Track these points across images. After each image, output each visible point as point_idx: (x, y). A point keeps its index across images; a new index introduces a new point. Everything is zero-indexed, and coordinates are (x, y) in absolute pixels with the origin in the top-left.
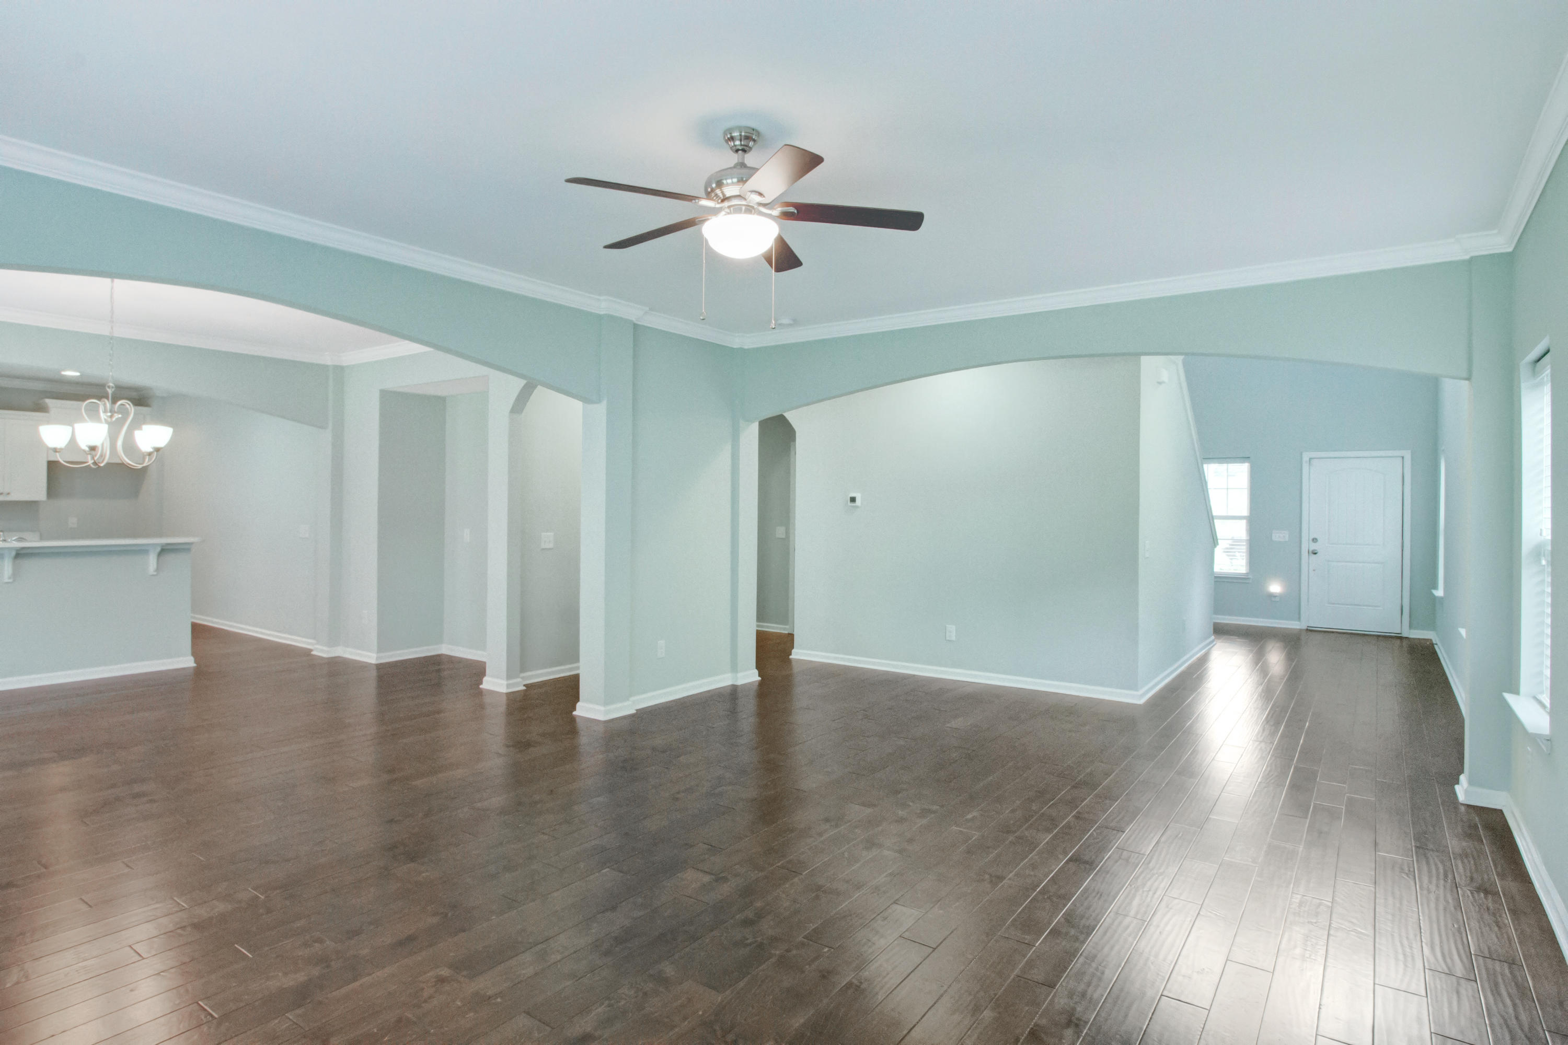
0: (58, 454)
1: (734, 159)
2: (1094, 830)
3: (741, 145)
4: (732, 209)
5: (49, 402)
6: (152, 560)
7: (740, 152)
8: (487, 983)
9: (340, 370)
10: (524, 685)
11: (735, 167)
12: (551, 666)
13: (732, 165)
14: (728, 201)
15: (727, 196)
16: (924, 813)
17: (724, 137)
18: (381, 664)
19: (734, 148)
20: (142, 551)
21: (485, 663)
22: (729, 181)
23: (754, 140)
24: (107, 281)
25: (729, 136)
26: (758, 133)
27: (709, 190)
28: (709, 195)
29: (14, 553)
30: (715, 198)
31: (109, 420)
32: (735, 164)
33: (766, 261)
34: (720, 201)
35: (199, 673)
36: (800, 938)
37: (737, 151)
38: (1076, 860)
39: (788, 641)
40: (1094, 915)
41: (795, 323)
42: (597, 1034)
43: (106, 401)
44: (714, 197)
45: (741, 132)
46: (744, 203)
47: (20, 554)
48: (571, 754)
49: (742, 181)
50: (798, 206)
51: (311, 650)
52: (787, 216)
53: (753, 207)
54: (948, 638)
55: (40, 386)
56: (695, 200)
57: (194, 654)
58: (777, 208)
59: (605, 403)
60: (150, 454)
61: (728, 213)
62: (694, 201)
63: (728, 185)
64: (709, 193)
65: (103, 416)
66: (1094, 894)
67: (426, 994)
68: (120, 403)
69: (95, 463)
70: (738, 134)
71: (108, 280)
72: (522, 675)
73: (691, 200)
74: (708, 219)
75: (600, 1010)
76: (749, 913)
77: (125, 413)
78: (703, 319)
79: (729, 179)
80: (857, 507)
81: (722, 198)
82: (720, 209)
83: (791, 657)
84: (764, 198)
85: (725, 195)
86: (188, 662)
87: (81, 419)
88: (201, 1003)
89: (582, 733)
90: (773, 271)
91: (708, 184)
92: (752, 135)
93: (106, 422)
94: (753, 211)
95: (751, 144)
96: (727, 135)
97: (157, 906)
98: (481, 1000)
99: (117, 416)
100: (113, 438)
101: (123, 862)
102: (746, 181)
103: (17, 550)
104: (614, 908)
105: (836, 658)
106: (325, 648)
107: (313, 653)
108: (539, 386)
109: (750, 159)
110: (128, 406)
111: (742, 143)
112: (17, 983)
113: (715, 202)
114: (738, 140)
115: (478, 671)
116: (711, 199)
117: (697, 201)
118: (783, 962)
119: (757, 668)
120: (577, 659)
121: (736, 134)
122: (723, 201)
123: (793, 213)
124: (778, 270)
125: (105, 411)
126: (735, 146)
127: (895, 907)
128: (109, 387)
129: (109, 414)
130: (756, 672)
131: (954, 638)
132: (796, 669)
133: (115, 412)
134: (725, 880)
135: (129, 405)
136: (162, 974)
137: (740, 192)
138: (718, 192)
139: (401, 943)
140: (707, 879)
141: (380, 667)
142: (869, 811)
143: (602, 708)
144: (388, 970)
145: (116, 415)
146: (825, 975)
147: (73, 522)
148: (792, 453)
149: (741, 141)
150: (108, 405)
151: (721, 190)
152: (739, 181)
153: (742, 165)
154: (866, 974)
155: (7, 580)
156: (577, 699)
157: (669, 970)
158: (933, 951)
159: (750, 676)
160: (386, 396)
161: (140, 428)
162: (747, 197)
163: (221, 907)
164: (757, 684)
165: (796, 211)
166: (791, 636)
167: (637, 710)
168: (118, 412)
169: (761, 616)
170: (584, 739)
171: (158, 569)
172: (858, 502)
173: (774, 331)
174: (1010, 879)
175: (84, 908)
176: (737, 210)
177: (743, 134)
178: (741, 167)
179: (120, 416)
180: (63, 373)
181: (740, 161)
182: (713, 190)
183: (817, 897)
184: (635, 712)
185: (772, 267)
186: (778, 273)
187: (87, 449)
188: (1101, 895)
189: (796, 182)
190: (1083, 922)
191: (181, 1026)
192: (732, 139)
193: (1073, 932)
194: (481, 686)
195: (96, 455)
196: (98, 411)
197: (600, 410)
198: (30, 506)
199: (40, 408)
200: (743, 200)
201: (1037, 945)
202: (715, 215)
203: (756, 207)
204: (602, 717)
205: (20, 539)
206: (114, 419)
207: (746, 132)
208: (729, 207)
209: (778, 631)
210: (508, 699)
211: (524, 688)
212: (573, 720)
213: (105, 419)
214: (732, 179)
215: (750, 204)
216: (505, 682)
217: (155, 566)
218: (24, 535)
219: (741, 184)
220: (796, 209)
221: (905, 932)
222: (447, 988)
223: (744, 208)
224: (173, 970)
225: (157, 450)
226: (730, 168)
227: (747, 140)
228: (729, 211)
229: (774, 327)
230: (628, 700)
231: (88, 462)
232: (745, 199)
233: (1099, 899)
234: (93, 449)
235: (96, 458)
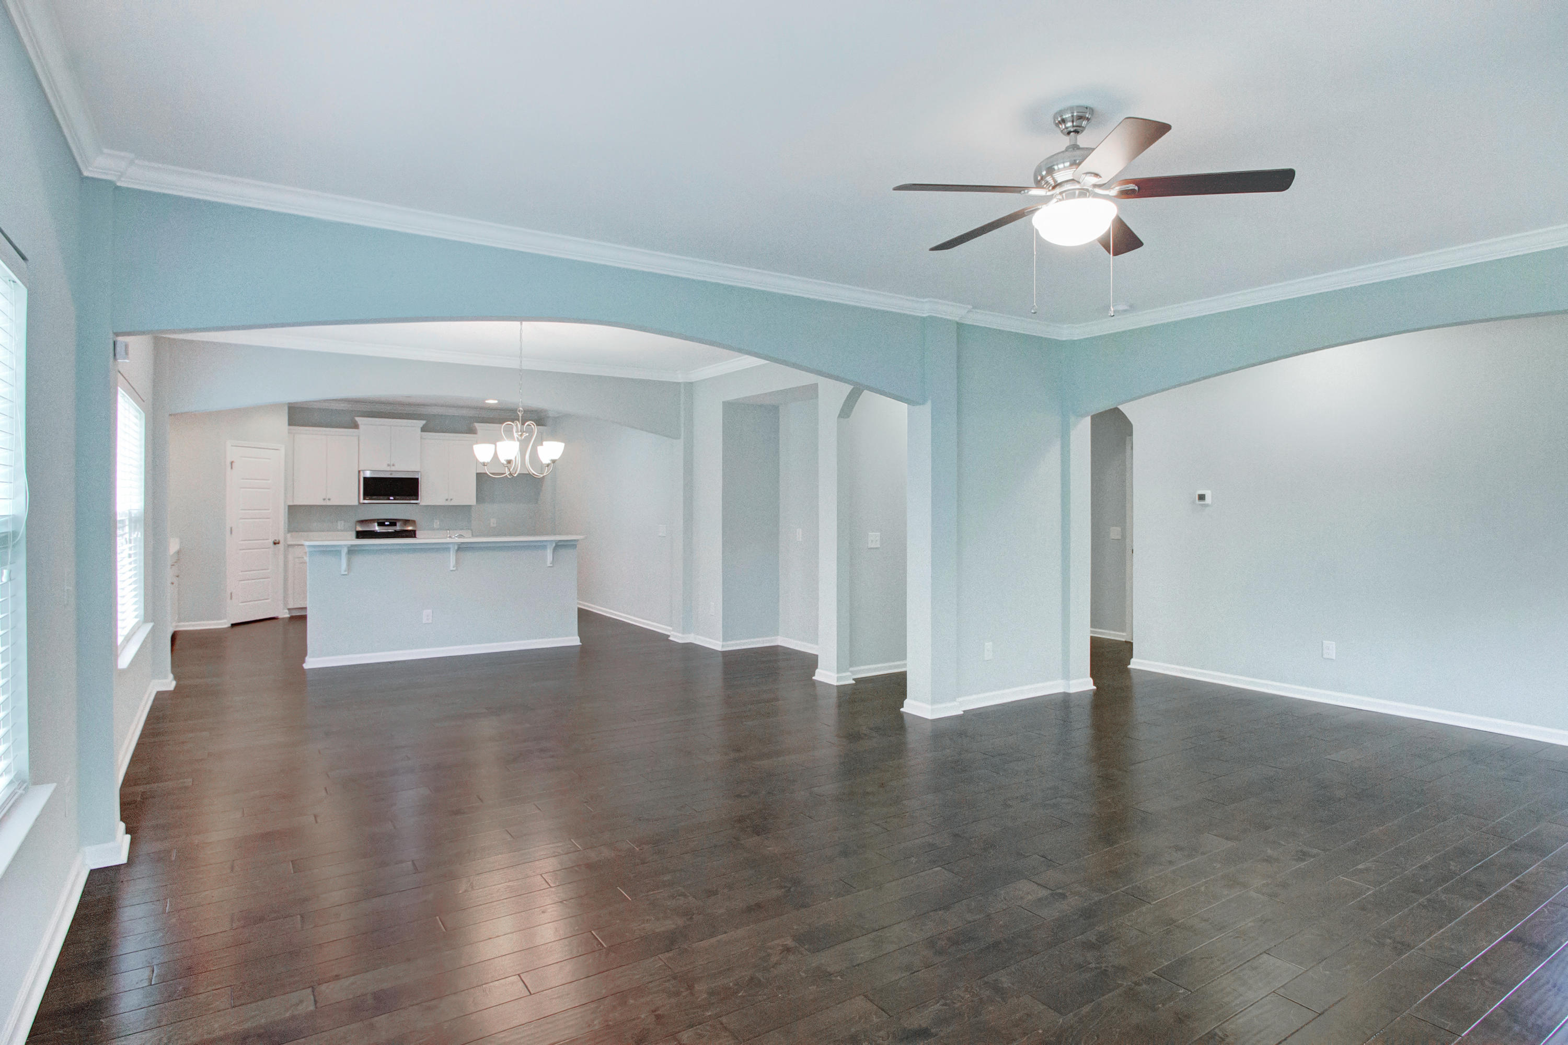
0: (486, 467)
1: (1066, 141)
2: (1545, 906)
3: (1073, 126)
4: (1064, 194)
5: (478, 426)
6: (549, 553)
7: (1072, 133)
8: (828, 959)
9: (690, 385)
10: (854, 679)
11: (1067, 149)
12: (881, 662)
13: (1064, 149)
14: (1060, 187)
15: (1059, 182)
16: (1302, 856)
17: (1055, 121)
18: (726, 651)
19: (1065, 130)
20: (541, 546)
21: (817, 656)
22: (1061, 166)
23: (1088, 119)
24: (516, 324)
25: (1059, 119)
26: (1092, 110)
27: (1039, 178)
28: (1038, 184)
29: (456, 547)
30: (1045, 186)
31: (520, 438)
32: (1066, 148)
33: (1101, 243)
34: (1051, 188)
35: (584, 651)
36: (1150, 974)
37: (1069, 133)
38: (1519, 940)
39: (1126, 649)
40: (1549, 1013)
41: (1132, 308)
42: (933, 1031)
43: (518, 422)
44: (1045, 184)
45: (1073, 113)
46: (1078, 186)
47: (462, 548)
48: (898, 750)
49: (1075, 164)
50: (1138, 182)
51: (669, 636)
52: (1127, 194)
53: (1087, 190)
54: (1325, 656)
55: (472, 413)
56: (1024, 190)
57: (580, 635)
58: (1114, 187)
59: (929, 403)
60: (548, 465)
61: (1060, 200)
62: (1023, 192)
63: (1059, 170)
64: (1039, 181)
65: (516, 435)
66: (1549, 986)
67: (774, 959)
68: (527, 424)
69: (510, 474)
70: (1070, 115)
71: (518, 323)
72: (851, 669)
73: (1020, 192)
74: (1037, 209)
75: (936, 1007)
76: (1092, 936)
77: (531, 432)
78: (1035, 313)
79: (1061, 163)
80: (1207, 505)
81: (1053, 185)
82: (1052, 197)
83: (1129, 667)
84: (1100, 179)
85: (1057, 181)
86: (575, 641)
87: (501, 439)
88: (593, 932)
89: (910, 730)
90: (1111, 255)
91: (1038, 171)
92: (1084, 114)
93: (518, 440)
94: (1088, 194)
95: (1084, 123)
96: (1057, 118)
97: (560, 844)
98: (821, 975)
99: (525, 435)
100: (523, 452)
101: (534, 804)
102: (1080, 164)
103: (459, 545)
104: (946, 908)
105: (1182, 671)
106: (680, 635)
107: (671, 638)
108: (865, 391)
109: (1083, 140)
110: (533, 426)
111: (1075, 124)
112: (466, 891)
113: (1045, 190)
114: (1070, 121)
115: (810, 663)
116: (1042, 187)
117: (1026, 191)
118: (1131, 995)
119: (1092, 675)
120: (904, 657)
121: (1067, 116)
122: (1054, 188)
123: (1133, 190)
124: (1115, 254)
125: (517, 432)
126: (1067, 128)
127: (1265, 956)
128: (519, 411)
129: (520, 433)
130: (1091, 680)
131: (1334, 658)
132: (1136, 680)
133: (524, 432)
134: (1063, 896)
135: (533, 424)
136: (565, 902)
137: (1073, 176)
138: (1049, 179)
139: (749, 909)
140: (1043, 893)
141: (725, 654)
142: (1230, 844)
143: (929, 707)
144: (741, 932)
145: (524, 433)
146: (1182, 1019)
147: (493, 522)
148: (1128, 448)
149: (1073, 122)
150: (519, 426)
151: (1052, 176)
152: (1071, 165)
153: (1075, 147)
154: (1230, 1027)
155: (452, 569)
156: (904, 696)
157: (1005, 981)
158: (1318, 1016)
159: (1084, 684)
160: (729, 406)
161: (542, 445)
162: (1081, 181)
163: (607, 853)
164: (1091, 693)
165: (1136, 188)
166: (1129, 645)
167: (964, 711)
168: (526, 432)
169: (1096, 621)
170: (912, 738)
171: (553, 562)
172: (1208, 500)
173: (1113, 318)
174: (1421, 949)
175: (509, 838)
176: (1071, 195)
177: (1075, 114)
178: (1074, 150)
179: (527, 434)
180: (487, 401)
181: (1072, 143)
182: (1042, 178)
183: (1168, 932)
184: (962, 713)
185: (1109, 253)
186: (1116, 257)
187: (505, 463)
188: (1559, 990)
189: (1136, 157)
190: (1531, 1020)
191: (580, 949)
192: (1063, 121)
193: (1517, 1028)
194: (814, 678)
195: (511, 467)
196: (512, 431)
197: (926, 411)
198: (466, 509)
199: (472, 431)
200: (1076, 183)
201: (1463, 1035)
202: (1046, 204)
203: (1090, 189)
204: (929, 716)
205: (460, 536)
206: (523, 437)
207: (1078, 112)
208: (1061, 193)
209: (1113, 638)
210: (838, 692)
211: (854, 682)
212: (901, 716)
213: (517, 438)
214: (1064, 163)
215: (1084, 187)
216: (836, 676)
217: (551, 559)
218: (461, 532)
219: (1074, 167)
220: (1136, 185)
221: (1279, 988)
222: (791, 957)
223: (1077, 192)
224: (573, 901)
225: (554, 461)
226: (1063, 152)
227: (1080, 120)
228: (1061, 197)
229: (1112, 315)
230: (955, 700)
231: (505, 474)
232: (1079, 182)
233: (1556, 995)
234: (509, 462)
235: (511, 470)
